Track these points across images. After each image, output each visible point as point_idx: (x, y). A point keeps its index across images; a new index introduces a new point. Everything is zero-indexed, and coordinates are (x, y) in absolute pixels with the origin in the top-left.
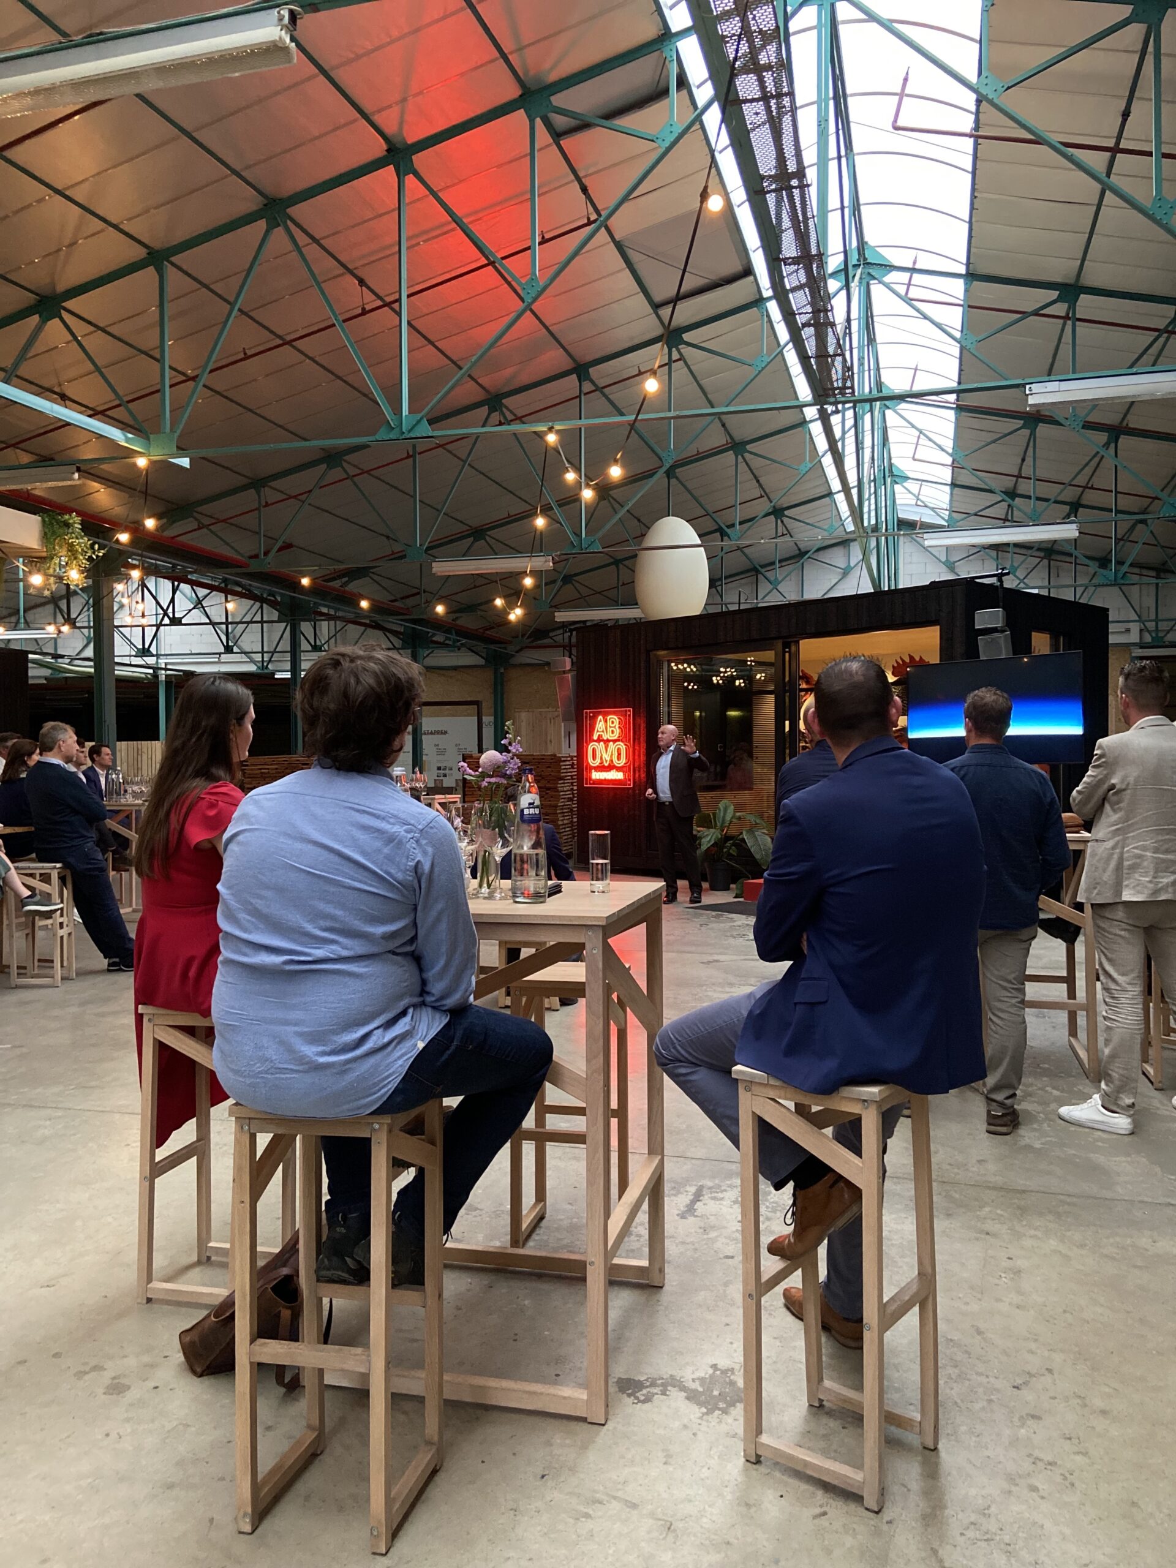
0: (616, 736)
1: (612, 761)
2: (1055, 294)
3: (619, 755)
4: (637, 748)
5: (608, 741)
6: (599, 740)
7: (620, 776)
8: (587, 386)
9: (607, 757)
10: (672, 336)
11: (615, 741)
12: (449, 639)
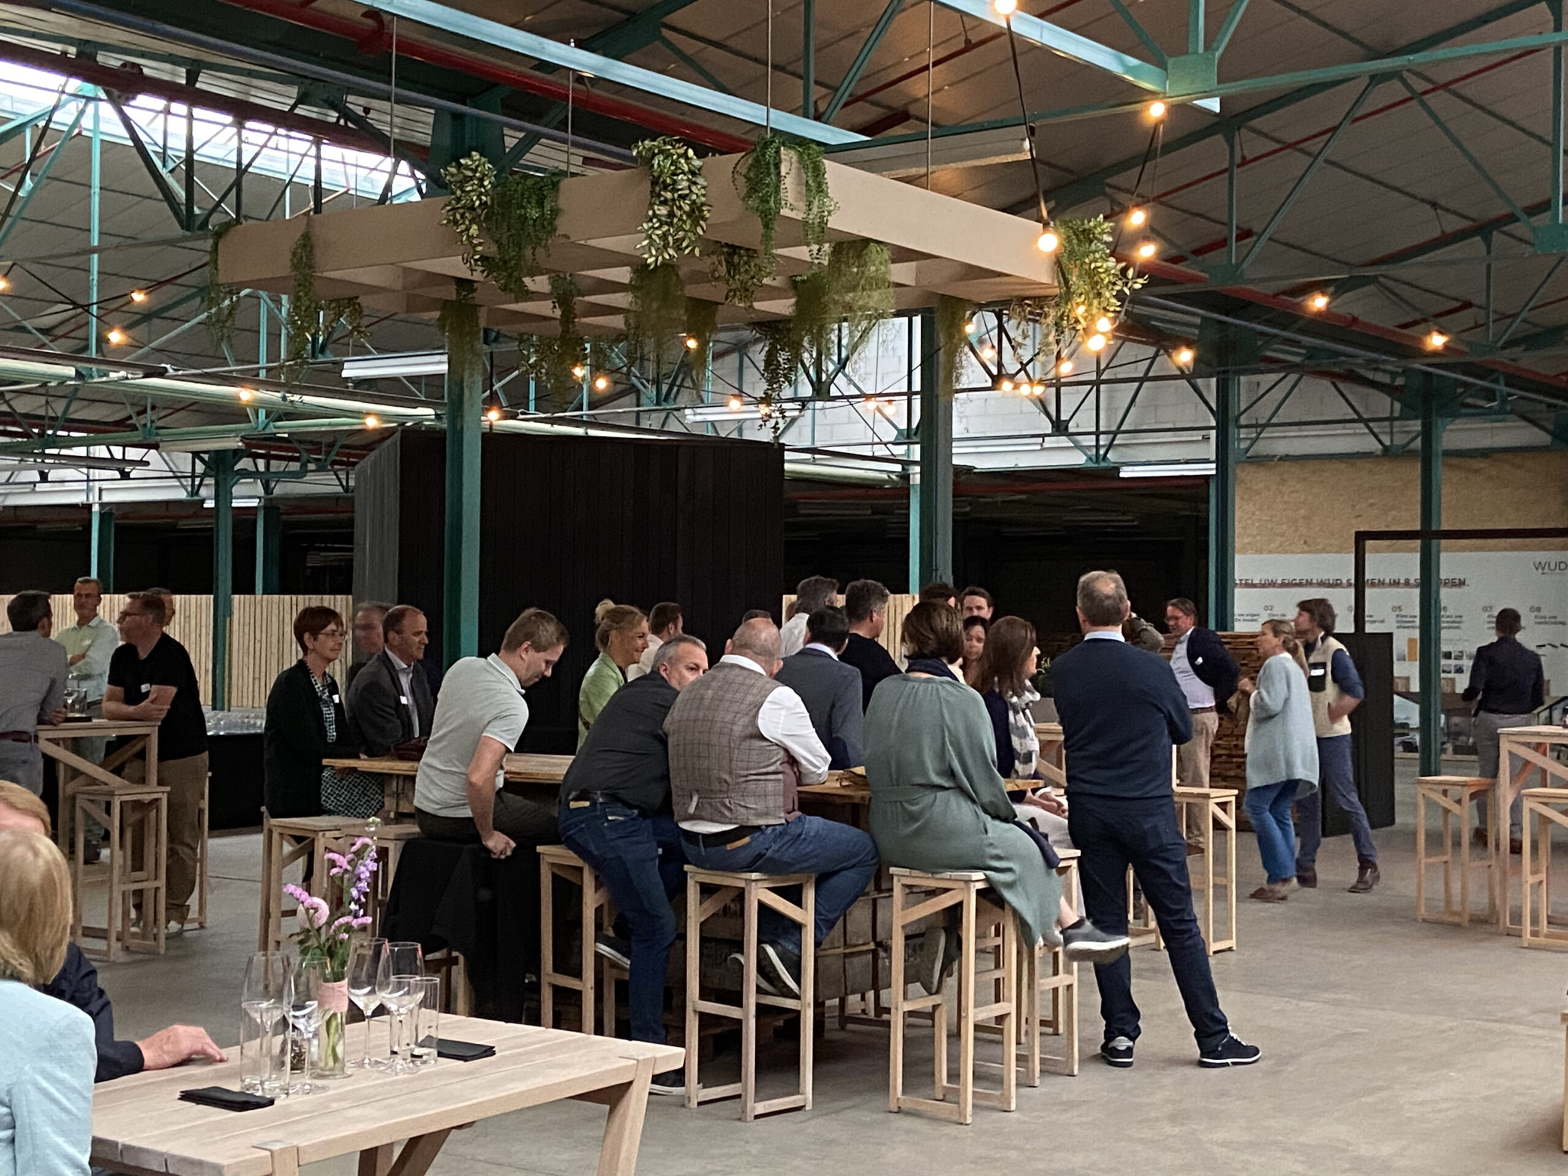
12: (1490, 395)
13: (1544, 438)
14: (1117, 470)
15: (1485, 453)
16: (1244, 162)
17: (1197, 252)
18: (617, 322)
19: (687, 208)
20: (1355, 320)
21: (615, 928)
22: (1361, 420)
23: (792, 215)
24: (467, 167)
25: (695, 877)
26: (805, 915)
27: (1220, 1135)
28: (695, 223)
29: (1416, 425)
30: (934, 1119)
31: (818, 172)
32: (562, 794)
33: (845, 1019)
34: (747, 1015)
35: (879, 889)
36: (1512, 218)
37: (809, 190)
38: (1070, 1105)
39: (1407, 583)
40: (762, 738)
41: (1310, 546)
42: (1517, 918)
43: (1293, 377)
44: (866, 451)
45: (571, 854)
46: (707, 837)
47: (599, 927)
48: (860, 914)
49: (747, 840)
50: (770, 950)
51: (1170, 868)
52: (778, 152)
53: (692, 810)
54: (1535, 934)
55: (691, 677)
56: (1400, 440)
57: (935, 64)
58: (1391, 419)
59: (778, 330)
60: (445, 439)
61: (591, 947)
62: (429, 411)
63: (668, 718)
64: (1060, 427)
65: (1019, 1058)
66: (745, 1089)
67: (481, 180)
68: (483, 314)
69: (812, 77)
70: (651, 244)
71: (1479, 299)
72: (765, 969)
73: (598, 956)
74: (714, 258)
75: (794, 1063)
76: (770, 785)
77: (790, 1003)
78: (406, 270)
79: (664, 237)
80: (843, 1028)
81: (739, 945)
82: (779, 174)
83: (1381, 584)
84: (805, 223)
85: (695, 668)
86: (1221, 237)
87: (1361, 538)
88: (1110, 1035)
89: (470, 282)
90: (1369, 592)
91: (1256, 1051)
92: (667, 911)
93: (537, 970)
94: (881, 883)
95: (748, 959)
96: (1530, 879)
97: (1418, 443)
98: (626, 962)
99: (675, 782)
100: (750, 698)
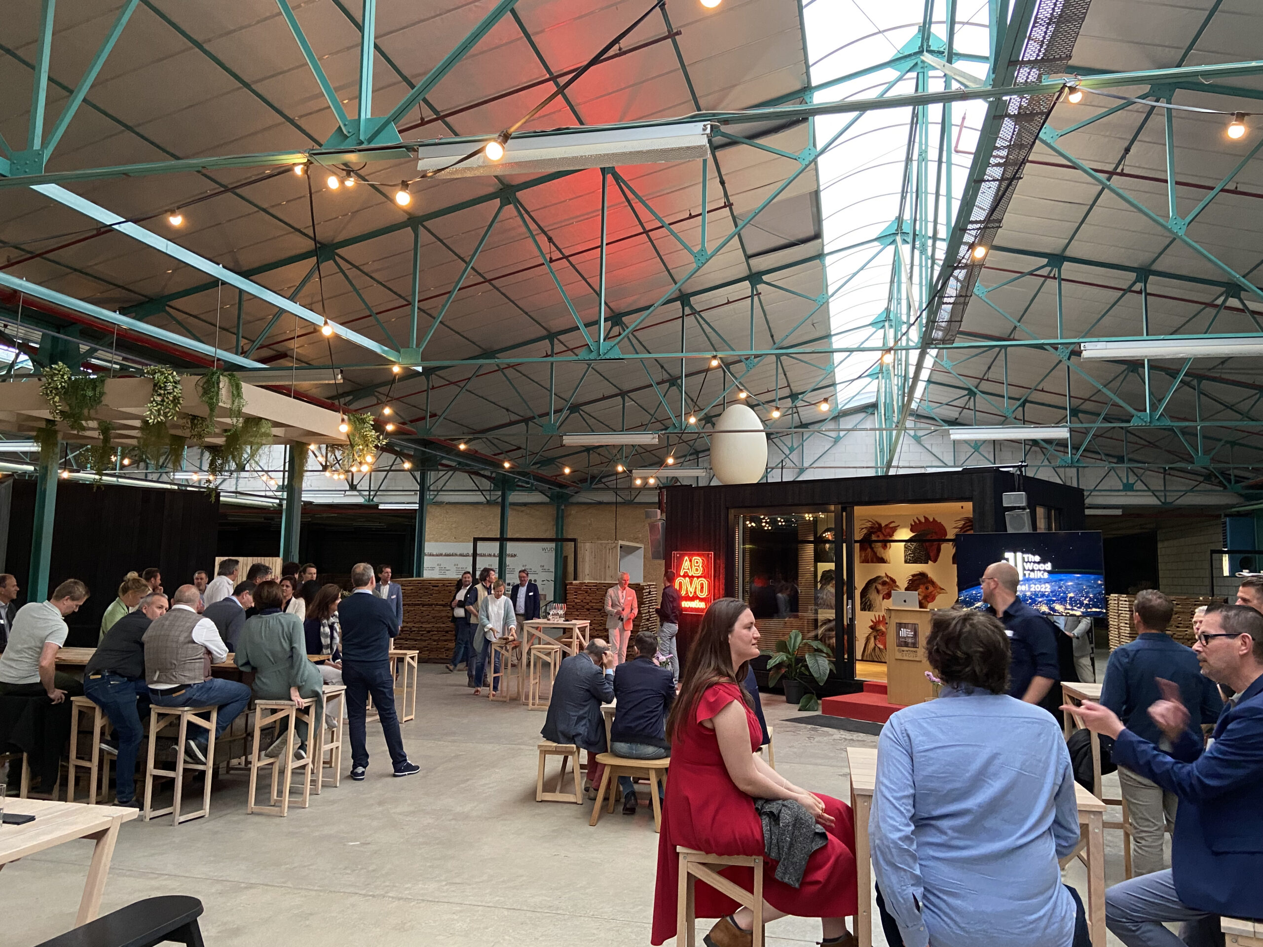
0: (700, 573)
1: (695, 592)
2: (1045, 261)
3: (702, 588)
4: (717, 584)
5: (693, 577)
6: (686, 575)
7: (702, 605)
8: (687, 310)
9: (691, 590)
10: (754, 278)
11: (698, 577)
12: (528, 483)
13: (547, 500)
14: (378, 505)
15: (525, 504)
16: (433, 388)
17: (411, 421)
18: (134, 442)
19: (171, 398)
20: (476, 452)
21: (111, 736)
22: (479, 490)
23: (224, 406)
24: (55, 369)
25: (155, 710)
26: (211, 725)
27: (398, 810)
28: (175, 405)
29: (500, 493)
30: (268, 816)
31: (238, 387)
32: (86, 671)
33: (229, 769)
34: (178, 775)
35: (249, 709)
36: (534, 418)
37: (233, 395)
38: (333, 802)
39: (494, 556)
40: (194, 642)
41: (457, 539)
42: (527, 698)
43: (450, 473)
44: (263, 494)
45: (88, 700)
46: (162, 691)
47: (102, 734)
48: (240, 722)
49: (184, 691)
50: (192, 743)
51: (386, 690)
52: (219, 377)
53: (155, 679)
54: (533, 705)
55: (158, 611)
56: (493, 498)
57: (298, 337)
58: (490, 491)
59: (218, 451)
60: (36, 484)
61: (97, 745)
62: (31, 468)
63: (145, 635)
64: (353, 487)
65: (312, 781)
66: (175, 810)
67: (63, 376)
68: (60, 436)
69: (240, 335)
70: (151, 414)
71: (524, 446)
72: (189, 752)
73: (101, 750)
74: (185, 421)
75: (201, 793)
76: (197, 665)
77: (201, 767)
78: (19, 414)
79: (159, 411)
80: (228, 772)
81: (176, 741)
82: (218, 387)
83: (484, 555)
84: (231, 409)
85: (161, 607)
86: (422, 416)
87: (476, 540)
88: (355, 767)
89: (54, 421)
90: (478, 558)
91: (418, 768)
92: (139, 726)
93: (67, 758)
94: (251, 707)
95: (180, 748)
96: (532, 682)
97: (500, 500)
98: (116, 752)
99: (147, 665)
100: (188, 624)
